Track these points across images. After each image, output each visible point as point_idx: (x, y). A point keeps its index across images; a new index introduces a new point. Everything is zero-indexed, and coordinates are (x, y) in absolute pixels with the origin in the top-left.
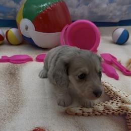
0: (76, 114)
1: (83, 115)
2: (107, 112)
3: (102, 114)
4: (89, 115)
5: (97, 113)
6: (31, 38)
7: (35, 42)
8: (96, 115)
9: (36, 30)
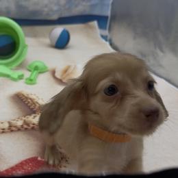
2: (25, 126)
3: (19, 130)
4: (3, 132)
5: (14, 129)
8: (12, 131)
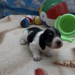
0: (61, 64)
1: (64, 65)
4: (67, 66)
5: (72, 65)
6: (45, 22)
7: (47, 24)
8: (71, 66)
9: (48, 18)
